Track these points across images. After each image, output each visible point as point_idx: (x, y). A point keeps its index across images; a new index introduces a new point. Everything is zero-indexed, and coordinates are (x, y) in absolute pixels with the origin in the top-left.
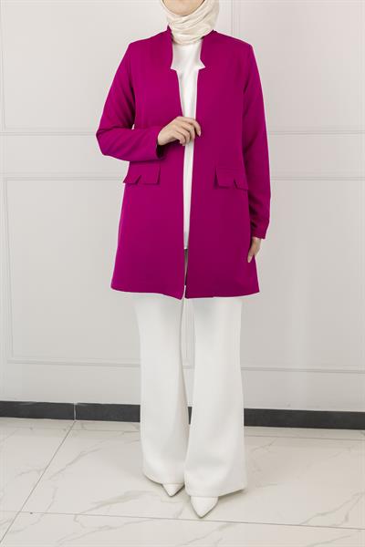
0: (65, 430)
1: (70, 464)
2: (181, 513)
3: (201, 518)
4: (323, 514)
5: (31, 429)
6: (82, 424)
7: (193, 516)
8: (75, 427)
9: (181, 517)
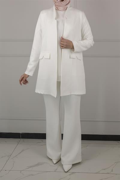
0: (17, 142)
2: (57, 169)
3: (66, 172)
4: (104, 169)
5: (6, 142)
6: (23, 140)
7: (63, 171)
8: (21, 141)
9: (57, 171)
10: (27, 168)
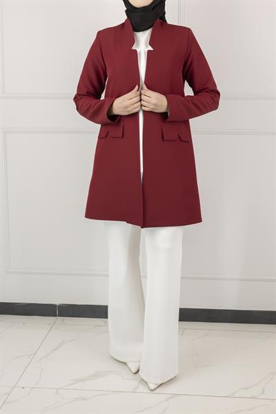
0: (49, 324)
1: (54, 350)
2: (137, 387)
3: (152, 390)
4: (246, 388)
5: (24, 323)
6: (63, 320)
8: (57, 322)
9: (137, 391)
10: (72, 382)
